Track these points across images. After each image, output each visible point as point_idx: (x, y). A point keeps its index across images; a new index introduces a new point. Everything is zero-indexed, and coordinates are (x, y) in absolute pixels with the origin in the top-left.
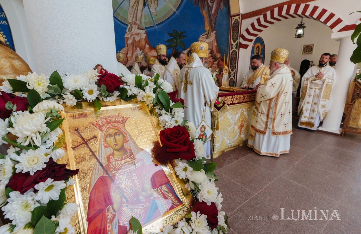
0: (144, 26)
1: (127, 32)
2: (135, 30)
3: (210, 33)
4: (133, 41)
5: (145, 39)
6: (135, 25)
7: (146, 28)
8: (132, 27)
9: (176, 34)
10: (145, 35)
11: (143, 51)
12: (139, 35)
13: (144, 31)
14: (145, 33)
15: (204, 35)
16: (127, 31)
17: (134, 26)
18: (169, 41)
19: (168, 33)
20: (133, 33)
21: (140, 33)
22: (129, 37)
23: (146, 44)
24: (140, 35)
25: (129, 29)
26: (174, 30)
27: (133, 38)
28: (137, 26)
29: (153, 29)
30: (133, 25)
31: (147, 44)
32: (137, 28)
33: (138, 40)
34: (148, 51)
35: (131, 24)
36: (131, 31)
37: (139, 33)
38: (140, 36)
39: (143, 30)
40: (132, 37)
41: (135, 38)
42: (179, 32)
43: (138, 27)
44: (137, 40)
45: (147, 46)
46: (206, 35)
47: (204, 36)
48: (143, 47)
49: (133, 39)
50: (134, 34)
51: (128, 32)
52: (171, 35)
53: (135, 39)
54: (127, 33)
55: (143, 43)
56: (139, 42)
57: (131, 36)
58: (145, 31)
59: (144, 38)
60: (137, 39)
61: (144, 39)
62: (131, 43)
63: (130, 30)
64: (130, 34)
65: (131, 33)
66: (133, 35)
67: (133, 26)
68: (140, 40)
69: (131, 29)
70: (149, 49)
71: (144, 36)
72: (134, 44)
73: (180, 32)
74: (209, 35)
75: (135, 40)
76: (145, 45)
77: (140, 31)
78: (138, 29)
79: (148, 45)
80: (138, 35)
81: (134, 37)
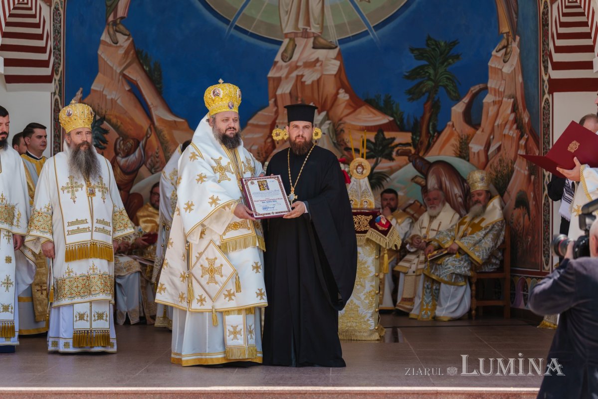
0: (333, 37)
1: (277, 62)
2: (305, 52)
3: (510, 43)
4: (295, 85)
5: (338, 75)
6: (305, 38)
7: (341, 42)
8: (296, 45)
9: (434, 49)
10: (338, 63)
11: (327, 115)
12: (318, 64)
13: (333, 53)
14: (336, 59)
15: (500, 50)
16: (278, 58)
17: (300, 42)
18: (415, 73)
19: (412, 50)
20: (297, 62)
21: (321, 59)
22: (284, 76)
23: (338, 90)
24: (321, 65)
25: (285, 51)
26: (429, 38)
27: (297, 76)
28: (312, 40)
29: (363, 40)
30: (296, 39)
31: (342, 91)
32: (312, 46)
33: (313, 82)
34: (347, 111)
35: (291, 39)
36: (291, 58)
37: (317, 60)
38: (319, 68)
39: (330, 47)
40: (294, 74)
41: (302, 76)
42: (443, 44)
43: (314, 43)
44: (308, 82)
45: (343, 96)
46: (503, 51)
47: (500, 54)
48: (329, 102)
49: (297, 81)
50: (300, 64)
51: (281, 63)
52: (420, 54)
53: (303, 80)
54: (278, 64)
55: (330, 88)
56: (315, 86)
57: (290, 72)
58: (336, 51)
59: (334, 72)
60: (310, 77)
61: (331, 75)
62: (288, 91)
63: (288, 55)
64: (286, 67)
65: (290, 65)
66: (297, 67)
67: (296, 43)
68: (318, 81)
69: (289, 52)
70: (348, 105)
71: (333, 67)
72: (300, 95)
73: (445, 42)
74: (509, 50)
75: (303, 83)
76: (337, 93)
77: (321, 54)
78: (314, 48)
79: (346, 92)
80: (315, 66)
81: (300, 73)
